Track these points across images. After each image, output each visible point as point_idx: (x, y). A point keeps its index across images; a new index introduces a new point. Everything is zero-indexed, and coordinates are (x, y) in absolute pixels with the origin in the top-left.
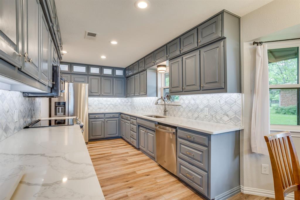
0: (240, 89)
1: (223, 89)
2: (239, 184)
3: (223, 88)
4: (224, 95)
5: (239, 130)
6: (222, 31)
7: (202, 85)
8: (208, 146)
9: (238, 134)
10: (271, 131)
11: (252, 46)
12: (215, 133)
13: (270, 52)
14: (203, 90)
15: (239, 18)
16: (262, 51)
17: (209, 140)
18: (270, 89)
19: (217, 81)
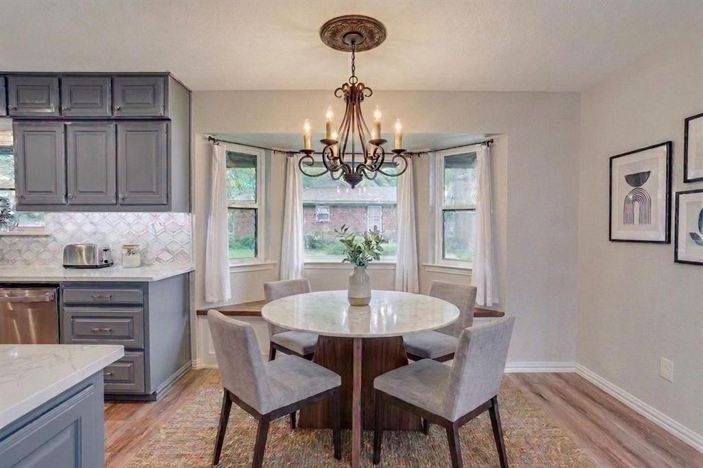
0: (189, 208)
1: (165, 206)
2: (190, 359)
3: (165, 204)
4: (163, 216)
5: (189, 273)
6: (165, 107)
7: (120, 196)
8: (143, 305)
9: (186, 278)
10: (230, 268)
11: (207, 142)
12: (156, 278)
13: (229, 154)
14: (121, 205)
15: (190, 92)
16: (220, 151)
17: (146, 293)
18: (229, 208)
19: (154, 191)
